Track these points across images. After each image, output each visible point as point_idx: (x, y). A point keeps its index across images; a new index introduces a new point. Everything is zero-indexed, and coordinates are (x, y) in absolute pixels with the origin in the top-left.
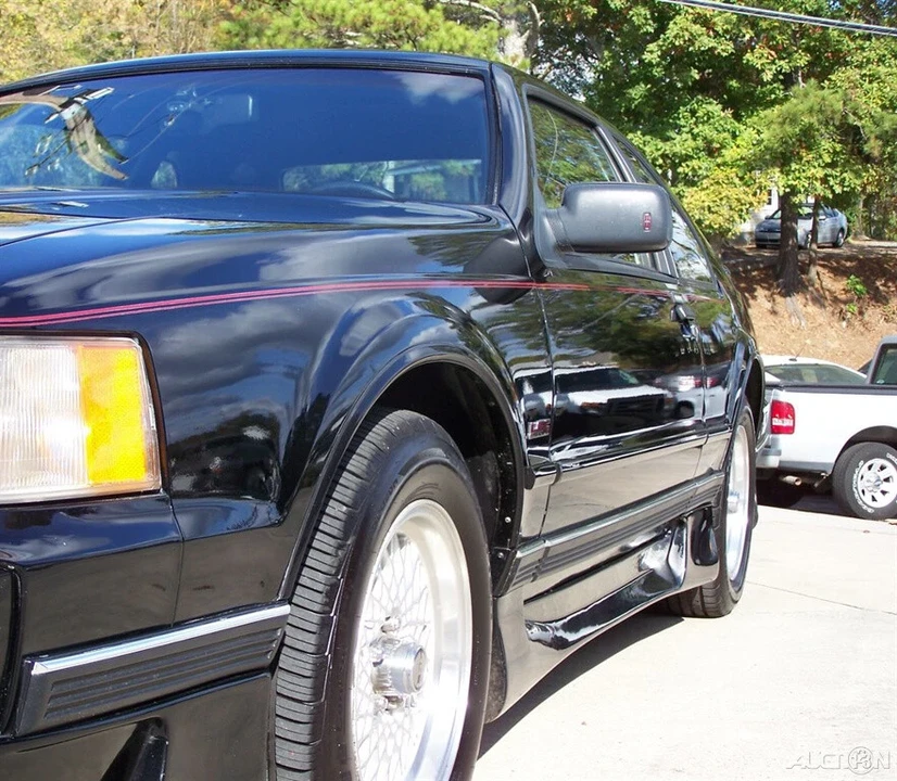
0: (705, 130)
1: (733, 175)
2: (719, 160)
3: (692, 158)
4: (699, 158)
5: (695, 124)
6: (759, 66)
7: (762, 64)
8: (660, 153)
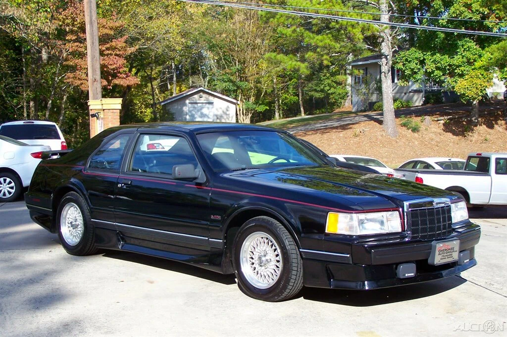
0: (468, 54)
1: (479, 74)
2: (473, 67)
3: (461, 66)
4: (464, 66)
5: (464, 51)
6: (490, 26)
7: (492, 25)
8: (448, 64)
